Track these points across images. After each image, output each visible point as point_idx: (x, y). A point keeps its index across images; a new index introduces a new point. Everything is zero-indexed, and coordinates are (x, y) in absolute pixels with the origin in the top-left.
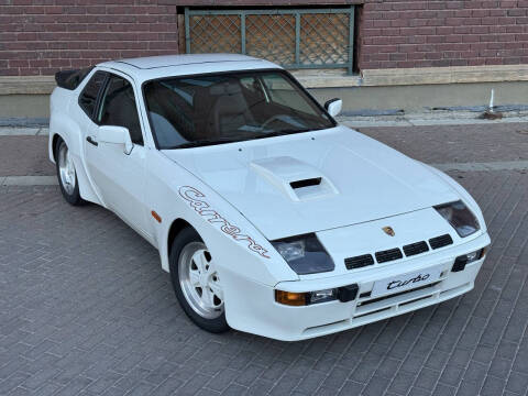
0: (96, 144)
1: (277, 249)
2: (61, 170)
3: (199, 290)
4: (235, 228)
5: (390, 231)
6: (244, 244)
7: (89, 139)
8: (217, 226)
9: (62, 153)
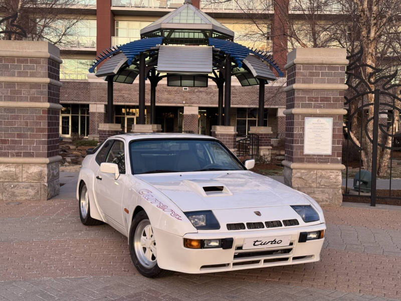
0: (101, 179)
1: (188, 217)
2: (81, 202)
3: (145, 249)
4: (165, 206)
5: (258, 214)
6: (168, 214)
7: (98, 178)
8: (155, 205)
9: (83, 192)
